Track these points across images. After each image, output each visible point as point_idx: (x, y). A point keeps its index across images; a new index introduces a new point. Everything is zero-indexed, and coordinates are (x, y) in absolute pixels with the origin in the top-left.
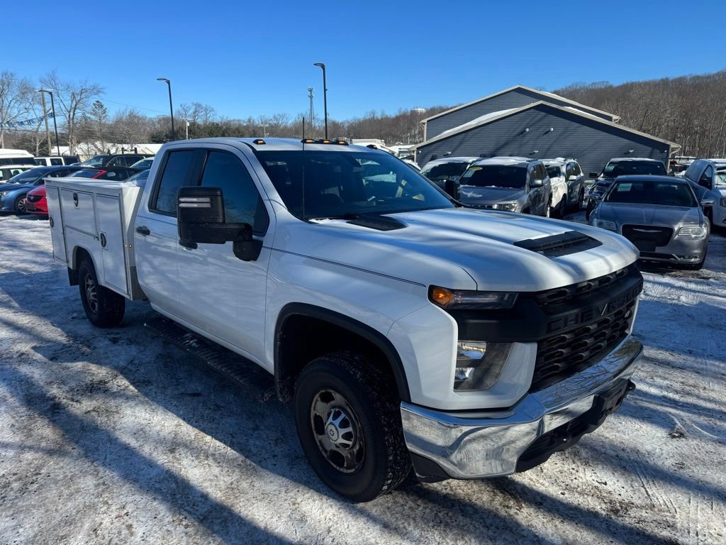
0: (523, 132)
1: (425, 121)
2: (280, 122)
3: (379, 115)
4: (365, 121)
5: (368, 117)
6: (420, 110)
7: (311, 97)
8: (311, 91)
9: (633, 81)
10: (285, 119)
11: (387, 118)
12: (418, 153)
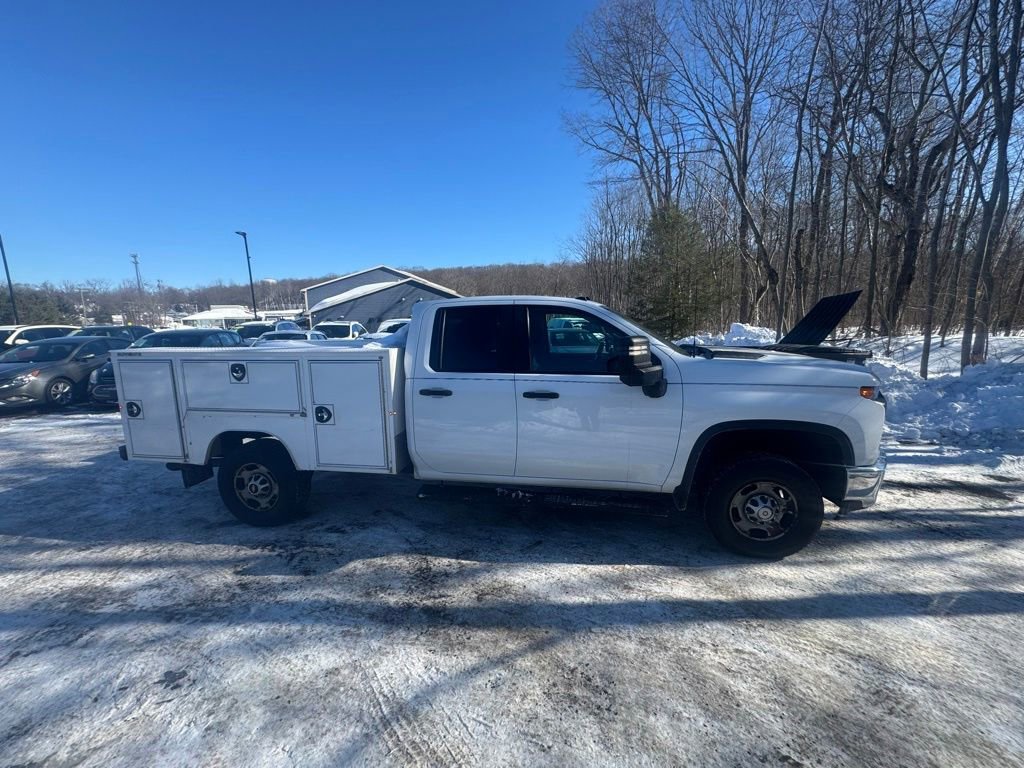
0: (400, 301)
1: (305, 290)
2: (97, 288)
3: (227, 284)
4: (212, 289)
5: (214, 285)
6: (271, 281)
7: (136, 263)
8: (135, 257)
9: (479, 265)
10: (104, 285)
11: (236, 287)
12: (312, 317)
